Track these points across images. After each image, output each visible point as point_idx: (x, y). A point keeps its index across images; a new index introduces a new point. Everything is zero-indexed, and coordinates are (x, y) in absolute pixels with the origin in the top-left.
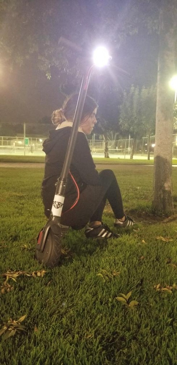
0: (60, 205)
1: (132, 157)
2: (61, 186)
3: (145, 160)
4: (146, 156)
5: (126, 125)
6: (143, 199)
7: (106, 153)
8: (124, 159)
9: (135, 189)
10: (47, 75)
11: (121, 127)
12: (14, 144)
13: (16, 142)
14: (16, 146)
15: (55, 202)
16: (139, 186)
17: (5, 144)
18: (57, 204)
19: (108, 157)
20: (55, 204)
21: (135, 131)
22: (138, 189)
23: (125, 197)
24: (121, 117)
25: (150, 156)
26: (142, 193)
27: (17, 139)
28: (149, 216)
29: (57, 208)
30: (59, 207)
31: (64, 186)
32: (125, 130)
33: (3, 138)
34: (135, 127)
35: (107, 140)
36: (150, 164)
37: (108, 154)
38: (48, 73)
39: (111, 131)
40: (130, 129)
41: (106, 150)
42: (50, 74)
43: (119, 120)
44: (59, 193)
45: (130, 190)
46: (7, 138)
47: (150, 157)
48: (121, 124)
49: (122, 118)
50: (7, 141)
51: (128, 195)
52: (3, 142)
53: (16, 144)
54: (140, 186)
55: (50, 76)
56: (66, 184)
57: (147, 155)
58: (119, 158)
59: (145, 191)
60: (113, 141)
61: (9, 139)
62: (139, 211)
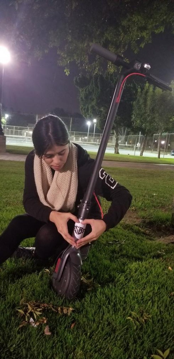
0: (81, 231)
1: (142, 154)
2: (84, 210)
3: (155, 158)
4: (156, 153)
5: (138, 121)
6: (160, 208)
7: (116, 148)
8: (134, 156)
9: (151, 196)
10: (65, 71)
11: (132, 123)
12: (25, 134)
13: (27, 131)
14: (27, 136)
15: (77, 226)
16: (154, 192)
17: (16, 133)
18: (79, 229)
19: (118, 153)
20: (76, 229)
21: (147, 128)
22: (154, 195)
23: (141, 205)
24: (134, 113)
25: (160, 153)
26: (159, 201)
27: (28, 129)
28: (169, 230)
29: (78, 234)
30: (80, 233)
31: (87, 209)
32: (137, 127)
33: (15, 127)
34: (148, 124)
35: (118, 136)
36: (160, 163)
37: (118, 150)
38: (67, 69)
39: (122, 127)
40: (142, 126)
41: (117, 145)
42: (69, 70)
43: (132, 116)
44: (81, 218)
45: (146, 197)
46: (19, 128)
47: (161, 155)
48: (133, 121)
49: (134, 115)
50: (19, 130)
51: (145, 203)
52: (15, 131)
53: (27, 133)
54: (156, 192)
55: (69, 72)
56: (89, 207)
57: (158, 152)
58: (129, 154)
59: (162, 199)
60: (123, 136)
61: (20, 129)
62: (158, 224)
